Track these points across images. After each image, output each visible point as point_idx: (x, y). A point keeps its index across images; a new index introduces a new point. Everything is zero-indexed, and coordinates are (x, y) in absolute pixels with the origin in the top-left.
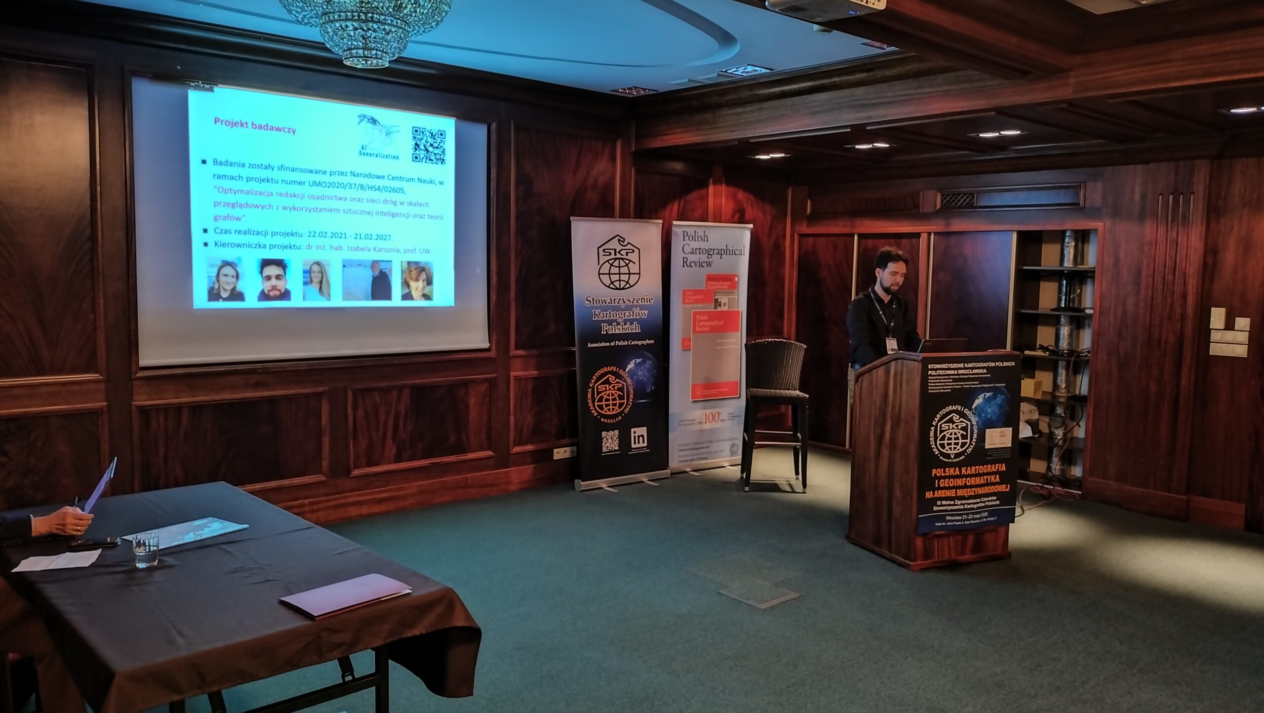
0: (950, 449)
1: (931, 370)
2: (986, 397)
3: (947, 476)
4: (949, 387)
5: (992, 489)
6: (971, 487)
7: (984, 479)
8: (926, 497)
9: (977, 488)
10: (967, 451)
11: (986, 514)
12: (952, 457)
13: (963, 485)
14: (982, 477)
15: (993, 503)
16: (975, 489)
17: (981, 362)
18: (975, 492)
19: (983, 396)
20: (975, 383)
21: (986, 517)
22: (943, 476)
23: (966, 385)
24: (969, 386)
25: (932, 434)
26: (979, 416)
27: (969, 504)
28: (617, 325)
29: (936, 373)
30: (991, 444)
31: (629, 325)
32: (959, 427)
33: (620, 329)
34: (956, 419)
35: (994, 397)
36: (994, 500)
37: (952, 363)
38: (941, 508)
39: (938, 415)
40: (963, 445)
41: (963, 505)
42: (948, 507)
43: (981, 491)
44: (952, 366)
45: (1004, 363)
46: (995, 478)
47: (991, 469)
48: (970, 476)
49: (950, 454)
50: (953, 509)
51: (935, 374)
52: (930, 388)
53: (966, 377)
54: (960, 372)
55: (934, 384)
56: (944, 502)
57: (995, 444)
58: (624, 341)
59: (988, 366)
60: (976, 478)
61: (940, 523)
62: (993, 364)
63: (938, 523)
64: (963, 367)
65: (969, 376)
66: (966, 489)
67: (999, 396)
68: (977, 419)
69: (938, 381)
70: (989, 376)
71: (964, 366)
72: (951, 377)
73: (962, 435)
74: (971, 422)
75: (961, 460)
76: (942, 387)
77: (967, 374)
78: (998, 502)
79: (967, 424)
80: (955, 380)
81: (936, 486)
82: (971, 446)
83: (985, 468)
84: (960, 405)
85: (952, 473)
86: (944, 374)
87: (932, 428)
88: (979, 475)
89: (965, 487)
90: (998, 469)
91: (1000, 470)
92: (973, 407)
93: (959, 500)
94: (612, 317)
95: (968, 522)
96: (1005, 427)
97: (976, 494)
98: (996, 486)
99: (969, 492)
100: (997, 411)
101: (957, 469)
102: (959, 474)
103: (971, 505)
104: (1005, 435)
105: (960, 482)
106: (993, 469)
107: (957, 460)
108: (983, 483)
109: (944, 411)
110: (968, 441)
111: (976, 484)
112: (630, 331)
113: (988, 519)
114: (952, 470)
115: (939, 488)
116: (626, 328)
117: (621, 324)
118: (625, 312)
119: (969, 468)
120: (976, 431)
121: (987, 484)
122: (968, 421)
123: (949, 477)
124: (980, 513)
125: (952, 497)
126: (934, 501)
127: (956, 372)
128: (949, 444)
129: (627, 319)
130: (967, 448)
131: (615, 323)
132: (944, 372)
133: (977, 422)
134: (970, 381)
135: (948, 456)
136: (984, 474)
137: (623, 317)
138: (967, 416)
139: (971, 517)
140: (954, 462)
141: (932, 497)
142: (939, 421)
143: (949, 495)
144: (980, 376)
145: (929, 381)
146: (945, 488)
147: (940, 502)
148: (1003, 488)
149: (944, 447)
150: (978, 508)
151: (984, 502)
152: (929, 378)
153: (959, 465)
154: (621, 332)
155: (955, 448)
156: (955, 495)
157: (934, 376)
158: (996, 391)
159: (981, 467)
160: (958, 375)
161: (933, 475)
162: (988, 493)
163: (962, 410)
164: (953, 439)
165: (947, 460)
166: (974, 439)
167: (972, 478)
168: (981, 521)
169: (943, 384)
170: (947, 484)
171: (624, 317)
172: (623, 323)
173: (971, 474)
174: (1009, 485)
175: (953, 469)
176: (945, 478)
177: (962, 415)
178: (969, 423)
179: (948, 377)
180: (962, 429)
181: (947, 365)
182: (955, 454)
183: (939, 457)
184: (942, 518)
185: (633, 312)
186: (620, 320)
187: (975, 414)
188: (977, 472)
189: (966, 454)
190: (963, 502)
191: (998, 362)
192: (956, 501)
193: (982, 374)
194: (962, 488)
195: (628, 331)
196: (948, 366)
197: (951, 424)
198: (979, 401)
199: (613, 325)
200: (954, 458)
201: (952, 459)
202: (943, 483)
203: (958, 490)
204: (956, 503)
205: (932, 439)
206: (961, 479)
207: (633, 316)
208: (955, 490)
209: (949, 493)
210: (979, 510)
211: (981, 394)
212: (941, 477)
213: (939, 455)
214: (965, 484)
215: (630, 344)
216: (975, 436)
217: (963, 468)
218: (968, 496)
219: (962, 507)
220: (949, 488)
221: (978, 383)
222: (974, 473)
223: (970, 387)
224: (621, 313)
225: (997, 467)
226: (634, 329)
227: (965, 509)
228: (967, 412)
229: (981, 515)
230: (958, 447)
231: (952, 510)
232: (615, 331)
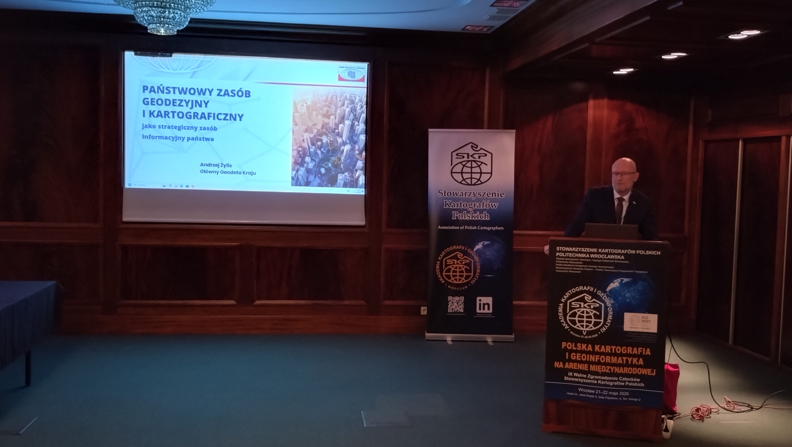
0: (582, 326)
1: (559, 252)
2: (623, 282)
3: (578, 350)
4: (579, 269)
5: (635, 371)
6: (605, 364)
7: (623, 360)
8: (555, 367)
9: (614, 367)
10: (601, 330)
11: (627, 394)
12: (584, 334)
13: (596, 361)
14: (620, 358)
15: (636, 384)
16: (611, 367)
17: (618, 249)
18: (610, 370)
19: (620, 281)
20: (610, 267)
21: (626, 397)
22: (574, 350)
23: (600, 269)
24: (603, 270)
25: (560, 310)
26: (615, 298)
27: (604, 380)
28: (467, 214)
29: (565, 255)
30: (630, 328)
31: (478, 214)
32: (592, 307)
33: (469, 217)
34: (587, 299)
35: (634, 282)
36: (637, 382)
37: (584, 248)
38: (573, 379)
39: (568, 293)
40: (596, 324)
41: (597, 380)
42: (580, 379)
43: (617, 370)
44: (583, 250)
45: (647, 251)
46: (638, 361)
47: (632, 351)
48: (606, 354)
49: (582, 331)
50: (586, 382)
51: (563, 256)
52: (557, 268)
53: (600, 261)
54: (592, 256)
55: (562, 265)
56: (576, 374)
57: (638, 328)
58: (473, 226)
59: (627, 253)
60: (613, 357)
61: (572, 393)
62: (633, 252)
63: (570, 392)
64: (597, 252)
65: (602, 260)
66: (601, 366)
67: (640, 282)
68: (612, 302)
69: (566, 262)
70: (628, 262)
71: (598, 250)
72: (581, 260)
73: (595, 315)
74: (605, 303)
75: (594, 338)
76: (571, 269)
77: (601, 259)
78: (642, 385)
79: (601, 305)
80: (585, 263)
81: (567, 358)
82: (605, 326)
83: (624, 349)
84: (592, 287)
85: (584, 349)
86: (574, 256)
87: (560, 305)
88: (615, 355)
89: (599, 363)
90: (642, 353)
91: (644, 354)
92: (609, 289)
93: (591, 375)
94: (463, 207)
95: (603, 398)
96: (649, 313)
97: (612, 372)
98: (640, 369)
99: (604, 370)
100: (638, 297)
101: (590, 346)
102: (591, 350)
103: (606, 382)
104: (650, 321)
105: (592, 358)
106: (635, 352)
107: (590, 337)
108: (622, 363)
109: (574, 291)
110: (602, 321)
111: (612, 362)
112: (479, 218)
113: (630, 399)
114: (584, 347)
115: (570, 360)
116: (476, 216)
117: (471, 212)
118: (475, 203)
119: (603, 347)
120: (611, 313)
121: (627, 365)
122: (602, 302)
123: (582, 352)
124: (618, 391)
125: (584, 370)
126: (565, 372)
127: (588, 256)
128: (580, 321)
129: (477, 209)
130: (601, 327)
131: (466, 212)
132: (574, 255)
133: (612, 304)
134: (603, 266)
135: (580, 332)
136: (622, 355)
137: (473, 207)
138: (601, 297)
139: (605, 392)
140: (587, 339)
141: (563, 367)
142: (568, 299)
143: (581, 369)
144: (616, 261)
145: (557, 261)
146: (576, 361)
147: (571, 374)
148: (647, 372)
149: (575, 324)
150: (614, 386)
151: (625, 382)
152: (557, 258)
153: (593, 342)
154: (471, 218)
155: (587, 326)
156: (587, 369)
157: (562, 257)
158: (635, 278)
159: (619, 347)
160: (590, 258)
161: (563, 347)
162: (628, 373)
163: (595, 291)
164: (585, 317)
165: (579, 336)
166: (608, 320)
167: (607, 357)
168: (620, 399)
169: (573, 266)
170: (579, 358)
171: (475, 207)
172: (473, 212)
173: (606, 353)
174: (655, 370)
175: (586, 345)
176: (576, 352)
177: (594, 295)
178: (603, 305)
179: (578, 260)
180: (595, 309)
181: (577, 248)
182: (587, 331)
183: (570, 331)
184: (574, 389)
185: (483, 204)
186: (470, 209)
187: (610, 297)
188: (613, 352)
189: (599, 333)
190: (596, 377)
191: (640, 250)
192: (590, 375)
193: (619, 260)
194: (595, 365)
195: (478, 218)
196: (578, 250)
197: (582, 304)
198: (615, 285)
199: (463, 214)
200: (586, 335)
201: (584, 336)
202: (573, 356)
203: (591, 366)
204: (588, 377)
205: (561, 315)
206: (594, 356)
207: (483, 207)
208: (587, 365)
209: (580, 367)
210: (617, 388)
211: (617, 278)
212: (571, 351)
213: (569, 330)
214: (599, 360)
215: (478, 228)
216: (610, 317)
217: (596, 346)
218: (601, 372)
219: (596, 382)
220: (581, 362)
221: (613, 267)
222: (610, 352)
223: (604, 272)
224: (472, 204)
225: (640, 351)
226: (482, 217)
227: (598, 384)
228: (600, 293)
229: (619, 393)
230: (591, 325)
231: (584, 383)
232: (465, 218)
